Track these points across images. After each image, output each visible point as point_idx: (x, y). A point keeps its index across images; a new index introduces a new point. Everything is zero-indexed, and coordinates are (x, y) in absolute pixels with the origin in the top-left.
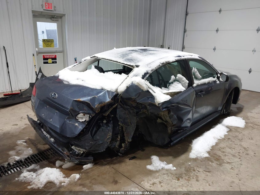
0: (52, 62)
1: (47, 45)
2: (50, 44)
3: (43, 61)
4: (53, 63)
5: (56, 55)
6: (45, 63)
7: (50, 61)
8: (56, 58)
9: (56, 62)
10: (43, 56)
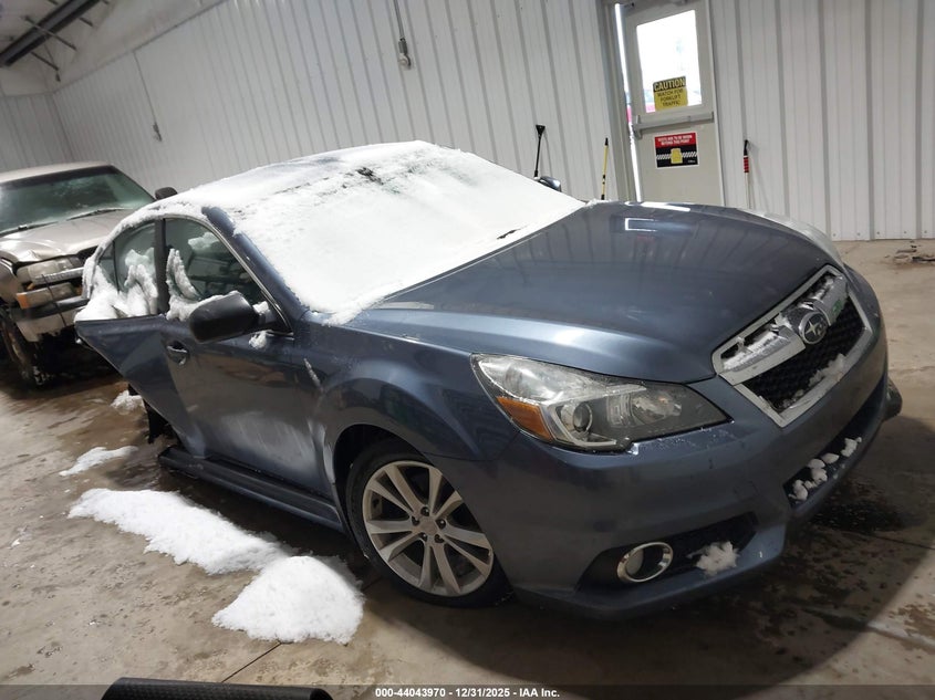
0: (681, 162)
1: (667, 99)
2: (673, 95)
3: (656, 158)
4: (686, 162)
5: (694, 135)
6: (661, 163)
7: (676, 156)
8: (695, 145)
9: (694, 161)
10: (656, 138)
